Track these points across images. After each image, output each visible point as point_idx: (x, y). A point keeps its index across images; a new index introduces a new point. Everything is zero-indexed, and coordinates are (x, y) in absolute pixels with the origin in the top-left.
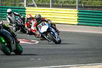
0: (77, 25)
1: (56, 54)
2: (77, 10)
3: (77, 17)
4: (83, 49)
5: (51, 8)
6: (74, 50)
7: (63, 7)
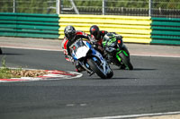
0: (151, 44)
1: (114, 96)
2: (150, 17)
3: (151, 31)
4: (160, 86)
5: (103, 16)
6: (145, 88)
7: (126, 13)
